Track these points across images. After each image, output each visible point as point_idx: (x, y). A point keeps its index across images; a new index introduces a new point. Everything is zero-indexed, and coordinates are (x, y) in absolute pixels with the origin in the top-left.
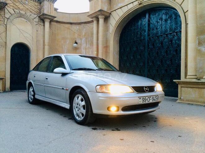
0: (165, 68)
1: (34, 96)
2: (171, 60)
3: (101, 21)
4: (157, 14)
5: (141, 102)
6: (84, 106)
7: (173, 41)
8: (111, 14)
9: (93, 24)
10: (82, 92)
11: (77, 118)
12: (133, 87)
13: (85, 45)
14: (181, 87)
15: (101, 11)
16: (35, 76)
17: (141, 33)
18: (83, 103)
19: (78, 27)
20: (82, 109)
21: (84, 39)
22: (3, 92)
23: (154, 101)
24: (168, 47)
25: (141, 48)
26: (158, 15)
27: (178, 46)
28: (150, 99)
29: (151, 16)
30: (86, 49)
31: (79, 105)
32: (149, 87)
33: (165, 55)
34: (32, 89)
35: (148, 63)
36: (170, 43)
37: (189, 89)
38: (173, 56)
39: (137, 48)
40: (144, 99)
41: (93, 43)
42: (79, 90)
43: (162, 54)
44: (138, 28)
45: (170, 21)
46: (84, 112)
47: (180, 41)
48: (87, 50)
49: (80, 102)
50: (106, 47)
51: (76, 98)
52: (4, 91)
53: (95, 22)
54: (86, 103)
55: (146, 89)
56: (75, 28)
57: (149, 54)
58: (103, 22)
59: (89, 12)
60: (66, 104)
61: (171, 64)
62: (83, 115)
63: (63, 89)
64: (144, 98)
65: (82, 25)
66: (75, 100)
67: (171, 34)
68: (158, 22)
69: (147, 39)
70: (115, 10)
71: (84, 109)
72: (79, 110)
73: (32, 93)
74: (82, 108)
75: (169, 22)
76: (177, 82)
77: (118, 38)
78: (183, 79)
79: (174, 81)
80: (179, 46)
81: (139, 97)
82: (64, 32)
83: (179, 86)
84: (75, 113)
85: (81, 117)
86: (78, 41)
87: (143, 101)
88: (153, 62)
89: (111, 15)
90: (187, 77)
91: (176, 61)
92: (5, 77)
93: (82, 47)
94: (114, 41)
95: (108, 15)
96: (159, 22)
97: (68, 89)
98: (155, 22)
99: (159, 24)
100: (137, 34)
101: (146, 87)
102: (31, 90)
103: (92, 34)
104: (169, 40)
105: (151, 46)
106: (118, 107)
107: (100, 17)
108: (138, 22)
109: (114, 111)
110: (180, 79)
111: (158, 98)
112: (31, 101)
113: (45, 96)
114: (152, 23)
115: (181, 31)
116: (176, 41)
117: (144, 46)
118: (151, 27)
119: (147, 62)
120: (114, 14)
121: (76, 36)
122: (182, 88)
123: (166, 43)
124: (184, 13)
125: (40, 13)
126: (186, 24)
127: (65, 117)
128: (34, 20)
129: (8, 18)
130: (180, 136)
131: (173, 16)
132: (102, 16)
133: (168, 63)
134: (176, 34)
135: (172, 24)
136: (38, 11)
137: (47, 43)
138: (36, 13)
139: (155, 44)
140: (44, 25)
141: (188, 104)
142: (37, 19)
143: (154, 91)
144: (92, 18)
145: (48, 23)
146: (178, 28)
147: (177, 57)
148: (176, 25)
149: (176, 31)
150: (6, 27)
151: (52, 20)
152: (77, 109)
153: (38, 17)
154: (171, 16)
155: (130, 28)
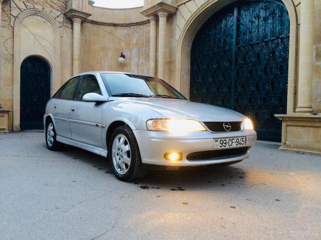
0: (263, 96)
1: (54, 137)
2: (272, 84)
3: (162, 21)
4: (251, 9)
5: (217, 146)
6: (128, 153)
7: (276, 53)
8: (177, 9)
9: (150, 26)
10: (126, 130)
11: (118, 170)
12: (205, 123)
13: (137, 59)
14: (287, 126)
15: (161, 4)
16: (55, 107)
17: (225, 40)
18: (127, 148)
19: (125, 32)
20: (125, 157)
21: (135, 51)
22: (9, 133)
23: (239, 145)
24: (268, 63)
25: (225, 64)
26: (253, 11)
27: (284, 60)
28: (232, 142)
29: (242, 12)
30: (138, 66)
31: (122, 151)
32: (231, 123)
33: (262, 75)
34: (52, 127)
35: (236, 87)
36: (271, 55)
37: (299, 129)
38: (276, 77)
39: (218, 64)
40: (223, 141)
41: (149, 57)
42: (120, 128)
43: (258, 73)
44: (221, 31)
45: (272, 21)
46: (128, 161)
47: (287, 53)
48: (140, 69)
49: (123, 146)
50: (170, 63)
51: (116, 140)
52: (12, 130)
53: (152, 23)
54: (131, 147)
55: (227, 126)
56: (121, 32)
57: (238, 73)
58: (165, 23)
59: (143, 7)
60: (101, 149)
61: (273, 89)
62: (126, 165)
63: (97, 126)
65: (132, 27)
66: (116, 143)
67: (272, 40)
68: (252, 22)
69: (234, 51)
70: (184, 3)
71: (129, 156)
72: (121, 158)
73: (52, 133)
74: (125, 155)
75: (270, 21)
76: (279, 117)
77: (188, 49)
78: (290, 112)
79: (276, 115)
80: (286, 60)
81: (214, 139)
82: (104, 38)
83: (284, 124)
84: (115, 163)
85: (123, 170)
86: (125, 54)
87: (221, 145)
88: (243, 86)
89: (178, 11)
90: (296, 110)
91: (280, 84)
92: (13, 109)
93: (132, 63)
94: (181, 53)
95: (173, 10)
96: (254, 22)
97: (104, 126)
98: (248, 22)
99: (254, 25)
100: (220, 41)
101: (226, 123)
102: (50, 128)
103: (148, 41)
104: (270, 51)
105: (240, 62)
106: (181, 154)
107: (160, 14)
108: (220, 22)
109: (174, 159)
110: (285, 113)
111: (246, 141)
113: (70, 137)
114: (243, 24)
115: (289, 37)
116: (280, 52)
117: (230, 61)
118: (241, 30)
119: (233, 86)
120: (182, 9)
121: (123, 44)
122: (288, 128)
123: (265, 55)
124: (295, 7)
125: (66, 9)
126: (298, 25)
127: (100, 169)
128: (57, 19)
129: (15, 15)
130: (278, 200)
131: (277, 11)
132: (164, 13)
133: (268, 88)
134: (282, 42)
135: (275, 25)
136: (63, 5)
137: (76, 56)
138: (59, 8)
139: (247, 58)
140: (72, 28)
141: (297, 152)
142: (61, 19)
143: (240, 129)
144: (148, 16)
145: (79, 24)
146: (284, 32)
147: (282, 77)
148: (281, 26)
149: (280, 37)
150: (13, 30)
151: (85, 19)
152: (118, 157)
153: (62, 15)
154: (273, 12)
155: (209, 32)
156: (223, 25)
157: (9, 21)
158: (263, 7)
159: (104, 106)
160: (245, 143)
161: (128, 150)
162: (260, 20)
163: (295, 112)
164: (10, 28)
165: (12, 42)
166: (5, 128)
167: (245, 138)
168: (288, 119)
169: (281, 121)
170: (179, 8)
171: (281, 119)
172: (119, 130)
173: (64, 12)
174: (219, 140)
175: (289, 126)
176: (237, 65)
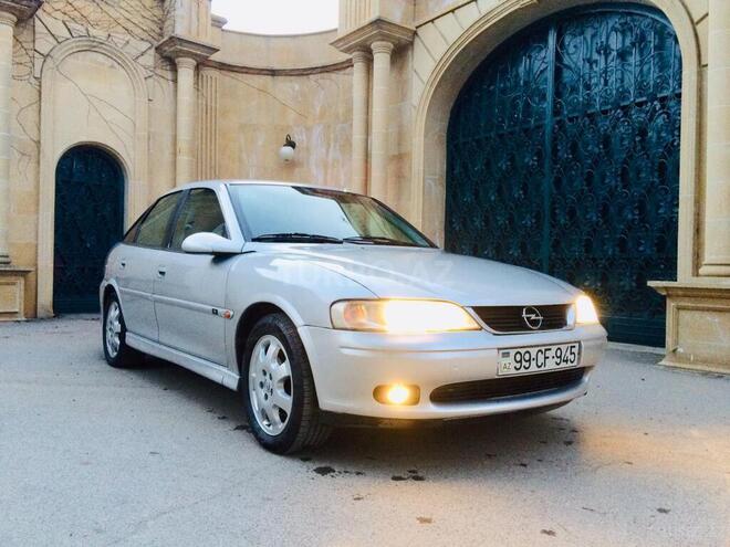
0: (618, 236)
1: (122, 335)
2: (642, 208)
3: (381, 60)
4: (589, 33)
5: (508, 368)
6: (286, 382)
7: (650, 134)
8: (415, 33)
9: (352, 74)
10: (281, 325)
11: (263, 424)
12: (477, 309)
13: (324, 150)
14: (679, 309)
15: (378, 22)
17: (527, 105)
18: (284, 370)
19: (297, 87)
20: (280, 392)
21: (317, 131)
22: (27, 322)
23: (563, 365)
24: (631, 157)
25: (526, 160)
26: (593, 36)
27: (669, 152)
28: (546, 358)
29: (567, 39)
30: (326, 166)
31: (271, 378)
32: (543, 309)
33: (616, 187)
34: (118, 312)
35: (554, 215)
36: (638, 139)
37: (708, 317)
38: (649, 192)
39: (512, 159)
40: (522, 356)
41: (351, 145)
42: (269, 319)
43: (607, 181)
44: (517, 83)
45: (638, 58)
46: (287, 402)
47: (676, 133)
48: (329, 171)
49: (274, 365)
50: (399, 159)
51: (259, 349)
52: (33, 316)
53: (359, 67)
54: (293, 367)
55: (533, 317)
56: (286, 88)
57: (558, 182)
58: (389, 66)
59: (336, 30)
60: (225, 370)
61: (642, 220)
62: (282, 414)
63: (215, 312)
64: (523, 351)
65: (311, 76)
66: (257, 358)
67: (640, 104)
68: (591, 62)
69: (548, 130)
70: (432, 21)
71: (288, 391)
72: (269, 394)
73: (117, 326)
74: (279, 387)
75: (634, 59)
76: (658, 288)
77: (441, 126)
78: (685, 277)
79: (651, 284)
80: (673, 150)
81: (499, 349)
82: (247, 103)
83: (671, 305)
84: (256, 408)
85: (275, 424)
86: (295, 139)
87: (518, 365)
88: (572, 213)
89: (417, 40)
90: (701, 271)
91: (659, 207)
92: (36, 265)
93: (313, 159)
94: (425, 136)
95: (405, 38)
96: (596, 62)
97: (232, 313)
98: (580, 64)
99: (595, 69)
100: (514, 106)
101: (530, 310)
102: (114, 313)
103: (349, 111)
104: (633, 129)
105: (564, 155)
106: (416, 389)
107: (375, 46)
108: (516, 62)
109: (400, 402)
110: (673, 277)
111: (579, 354)
112: (113, 354)
113: (156, 338)
114: (569, 67)
115: (679, 96)
116: (659, 133)
117: (539, 154)
118: (566, 80)
119: (547, 212)
120: (427, 34)
121: (292, 116)
122: (682, 313)
123: (622, 139)
124: (694, 24)
125: (161, 35)
126: (701, 67)
127: (224, 418)
128: (140, 60)
129: (45, 52)
130: (665, 511)
131: (651, 37)
132: (384, 43)
133: (630, 216)
134: (663, 107)
135: (645, 68)
136: (154, 27)
137: (183, 144)
138: (145, 36)
139: (580, 145)
140: (175, 81)
141: (706, 374)
142: (150, 59)
143: (566, 324)
144: (348, 50)
145: (191, 72)
146: (668, 84)
147: (663, 192)
148: (661, 70)
149: (659, 96)
150: (40, 86)
151: (204, 61)
152: (262, 392)
153: (152, 51)
154: (642, 38)
155: (489, 86)
156: (521, 69)
157: (30, 65)
158: (617, 26)
159: (233, 264)
160: (579, 359)
161: (287, 375)
162: (610, 58)
163: (698, 275)
164: (33, 80)
165: (36, 114)
166: (17, 310)
167: (577, 345)
168: (680, 293)
169: (664, 298)
170: (420, 31)
171: (664, 293)
172: (264, 325)
173: (156, 44)
174: (513, 352)
175: (684, 308)
176: (555, 162)
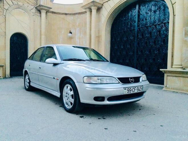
0: (153, 57)
1: (29, 83)
2: (159, 50)
3: (94, 11)
4: (147, 6)
5: (126, 92)
6: (72, 96)
7: (161, 32)
9: (86, 15)
10: (71, 82)
11: (66, 106)
12: (118, 78)
13: (79, 34)
14: (167, 76)
15: (93, 2)
16: (29, 65)
17: (131, 24)
19: (72, 18)
20: (71, 98)
22: (3, 79)
23: (139, 91)
24: (156, 38)
25: (131, 38)
28: (135, 90)
29: (141, 7)
31: (68, 95)
33: (153, 45)
34: (28, 77)
35: (137, 52)
36: (158, 33)
37: (174, 78)
38: (161, 46)
39: (127, 38)
41: (86, 33)
42: (68, 80)
43: (151, 44)
44: (128, 18)
46: (72, 101)
47: (168, 32)
49: (69, 92)
50: (98, 37)
51: (65, 87)
52: (5, 77)
53: (88, 13)
54: (74, 92)
55: (132, 80)
57: (138, 44)
58: (96, 13)
59: (82, 3)
61: (159, 54)
62: (71, 103)
63: (54, 78)
64: (129, 88)
65: (76, 15)
66: (65, 90)
67: (159, 24)
69: (136, 30)
70: (107, 2)
71: (73, 98)
72: (68, 99)
73: (28, 81)
75: (158, 13)
77: (109, 29)
78: (169, 68)
79: (161, 70)
80: (167, 36)
81: (124, 88)
82: (59, 22)
83: (165, 75)
84: (65, 102)
85: (69, 106)
86: (72, 31)
87: (128, 92)
88: (142, 51)
89: (103, 7)
90: (173, 67)
91: (163, 50)
93: (76, 37)
94: (105, 31)
95: (100, 6)
96: (148, 13)
97: (58, 79)
98: (144, 13)
99: (148, 15)
100: (128, 24)
101: (131, 78)
104: (157, 31)
105: (140, 37)
106: (104, 98)
107: (92, 8)
108: (128, 13)
110: (166, 68)
112: (27, 88)
113: (39, 84)
114: (141, 14)
115: (169, 22)
116: (163, 32)
117: (134, 36)
118: (141, 18)
120: (106, 5)
121: (71, 26)
123: (154, 33)
124: (172, 5)
125: (37, 4)
126: (174, 15)
128: (32, 11)
129: (7, 9)
130: (162, 126)
131: (162, 7)
132: (95, 7)
133: (156, 52)
134: (164, 25)
135: (160, 15)
136: (35, 2)
137: (43, 33)
138: (32, 4)
139: (144, 34)
140: (41, 16)
141: (173, 92)
142: (34, 10)
144: (85, 9)
145: (45, 14)
146: (166, 19)
147: (164, 47)
148: (164, 16)
149: (164, 22)
150: (5, 18)
151: (48, 11)
152: (66, 98)
153: (35, 8)
154: (160, 7)
155: (121, 19)
156: (130, 15)
157: (3, 12)
158: (154, 4)
159: (58, 66)
160: (143, 90)
161: (72, 94)
162: (152, 12)
163: (172, 68)
164: (3, 16)
165: (4, 25)
167: (142, 86)
168: (168, 72)
170: (104, 4)
171: (164, 72)
172: (67, 82)
173: (35, 6)
174: (127, 89)
175: (169, 76)
176: (138, 39)
